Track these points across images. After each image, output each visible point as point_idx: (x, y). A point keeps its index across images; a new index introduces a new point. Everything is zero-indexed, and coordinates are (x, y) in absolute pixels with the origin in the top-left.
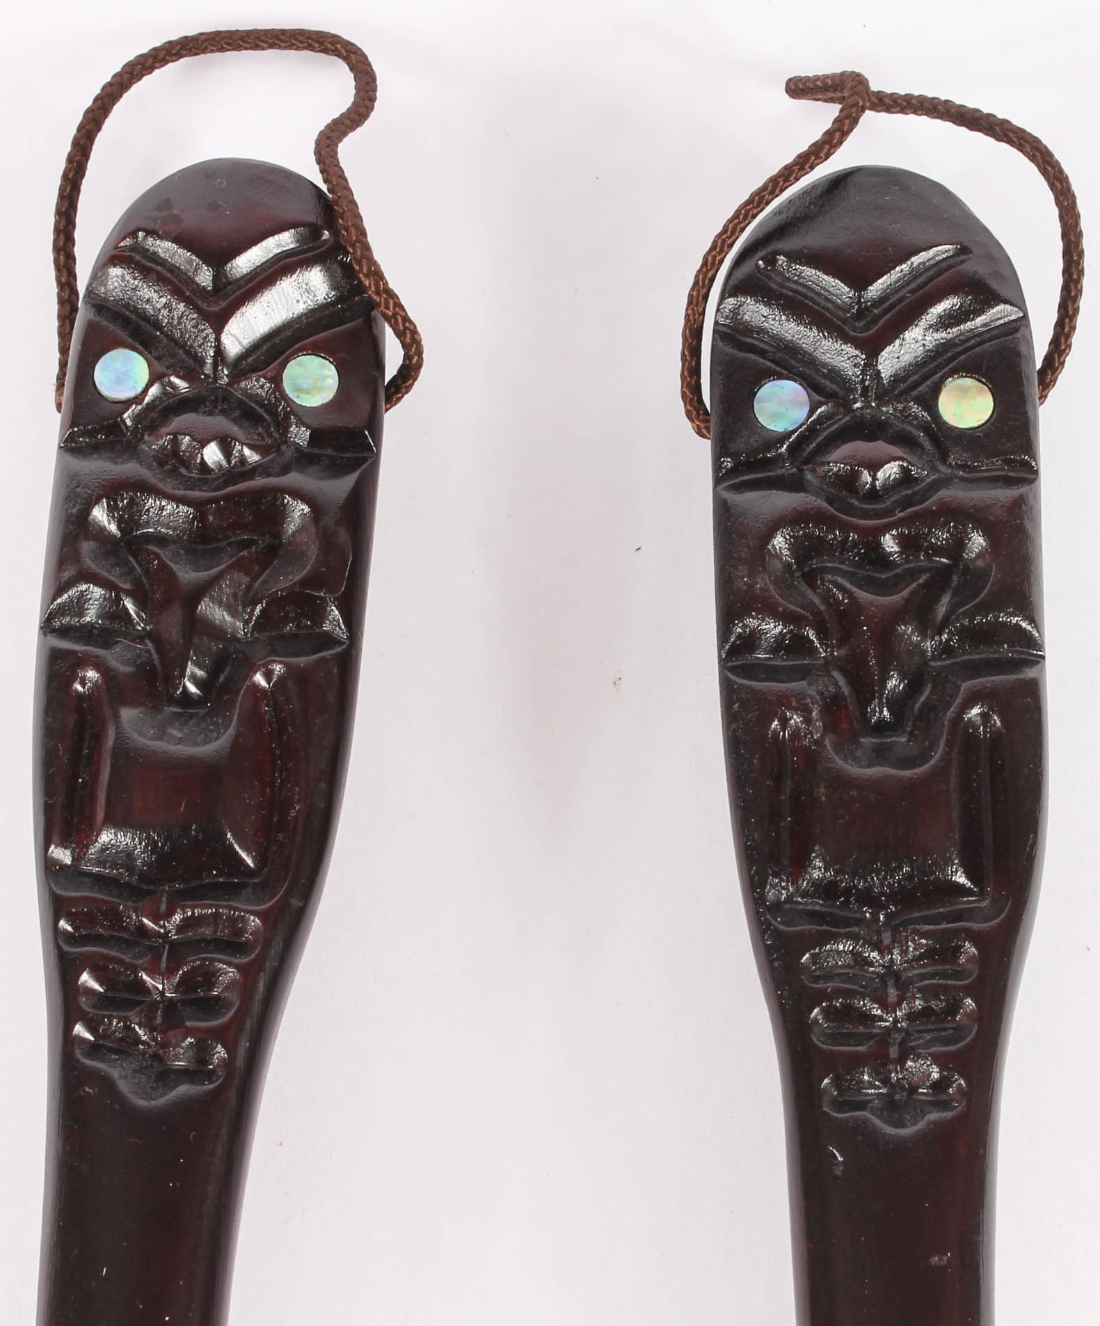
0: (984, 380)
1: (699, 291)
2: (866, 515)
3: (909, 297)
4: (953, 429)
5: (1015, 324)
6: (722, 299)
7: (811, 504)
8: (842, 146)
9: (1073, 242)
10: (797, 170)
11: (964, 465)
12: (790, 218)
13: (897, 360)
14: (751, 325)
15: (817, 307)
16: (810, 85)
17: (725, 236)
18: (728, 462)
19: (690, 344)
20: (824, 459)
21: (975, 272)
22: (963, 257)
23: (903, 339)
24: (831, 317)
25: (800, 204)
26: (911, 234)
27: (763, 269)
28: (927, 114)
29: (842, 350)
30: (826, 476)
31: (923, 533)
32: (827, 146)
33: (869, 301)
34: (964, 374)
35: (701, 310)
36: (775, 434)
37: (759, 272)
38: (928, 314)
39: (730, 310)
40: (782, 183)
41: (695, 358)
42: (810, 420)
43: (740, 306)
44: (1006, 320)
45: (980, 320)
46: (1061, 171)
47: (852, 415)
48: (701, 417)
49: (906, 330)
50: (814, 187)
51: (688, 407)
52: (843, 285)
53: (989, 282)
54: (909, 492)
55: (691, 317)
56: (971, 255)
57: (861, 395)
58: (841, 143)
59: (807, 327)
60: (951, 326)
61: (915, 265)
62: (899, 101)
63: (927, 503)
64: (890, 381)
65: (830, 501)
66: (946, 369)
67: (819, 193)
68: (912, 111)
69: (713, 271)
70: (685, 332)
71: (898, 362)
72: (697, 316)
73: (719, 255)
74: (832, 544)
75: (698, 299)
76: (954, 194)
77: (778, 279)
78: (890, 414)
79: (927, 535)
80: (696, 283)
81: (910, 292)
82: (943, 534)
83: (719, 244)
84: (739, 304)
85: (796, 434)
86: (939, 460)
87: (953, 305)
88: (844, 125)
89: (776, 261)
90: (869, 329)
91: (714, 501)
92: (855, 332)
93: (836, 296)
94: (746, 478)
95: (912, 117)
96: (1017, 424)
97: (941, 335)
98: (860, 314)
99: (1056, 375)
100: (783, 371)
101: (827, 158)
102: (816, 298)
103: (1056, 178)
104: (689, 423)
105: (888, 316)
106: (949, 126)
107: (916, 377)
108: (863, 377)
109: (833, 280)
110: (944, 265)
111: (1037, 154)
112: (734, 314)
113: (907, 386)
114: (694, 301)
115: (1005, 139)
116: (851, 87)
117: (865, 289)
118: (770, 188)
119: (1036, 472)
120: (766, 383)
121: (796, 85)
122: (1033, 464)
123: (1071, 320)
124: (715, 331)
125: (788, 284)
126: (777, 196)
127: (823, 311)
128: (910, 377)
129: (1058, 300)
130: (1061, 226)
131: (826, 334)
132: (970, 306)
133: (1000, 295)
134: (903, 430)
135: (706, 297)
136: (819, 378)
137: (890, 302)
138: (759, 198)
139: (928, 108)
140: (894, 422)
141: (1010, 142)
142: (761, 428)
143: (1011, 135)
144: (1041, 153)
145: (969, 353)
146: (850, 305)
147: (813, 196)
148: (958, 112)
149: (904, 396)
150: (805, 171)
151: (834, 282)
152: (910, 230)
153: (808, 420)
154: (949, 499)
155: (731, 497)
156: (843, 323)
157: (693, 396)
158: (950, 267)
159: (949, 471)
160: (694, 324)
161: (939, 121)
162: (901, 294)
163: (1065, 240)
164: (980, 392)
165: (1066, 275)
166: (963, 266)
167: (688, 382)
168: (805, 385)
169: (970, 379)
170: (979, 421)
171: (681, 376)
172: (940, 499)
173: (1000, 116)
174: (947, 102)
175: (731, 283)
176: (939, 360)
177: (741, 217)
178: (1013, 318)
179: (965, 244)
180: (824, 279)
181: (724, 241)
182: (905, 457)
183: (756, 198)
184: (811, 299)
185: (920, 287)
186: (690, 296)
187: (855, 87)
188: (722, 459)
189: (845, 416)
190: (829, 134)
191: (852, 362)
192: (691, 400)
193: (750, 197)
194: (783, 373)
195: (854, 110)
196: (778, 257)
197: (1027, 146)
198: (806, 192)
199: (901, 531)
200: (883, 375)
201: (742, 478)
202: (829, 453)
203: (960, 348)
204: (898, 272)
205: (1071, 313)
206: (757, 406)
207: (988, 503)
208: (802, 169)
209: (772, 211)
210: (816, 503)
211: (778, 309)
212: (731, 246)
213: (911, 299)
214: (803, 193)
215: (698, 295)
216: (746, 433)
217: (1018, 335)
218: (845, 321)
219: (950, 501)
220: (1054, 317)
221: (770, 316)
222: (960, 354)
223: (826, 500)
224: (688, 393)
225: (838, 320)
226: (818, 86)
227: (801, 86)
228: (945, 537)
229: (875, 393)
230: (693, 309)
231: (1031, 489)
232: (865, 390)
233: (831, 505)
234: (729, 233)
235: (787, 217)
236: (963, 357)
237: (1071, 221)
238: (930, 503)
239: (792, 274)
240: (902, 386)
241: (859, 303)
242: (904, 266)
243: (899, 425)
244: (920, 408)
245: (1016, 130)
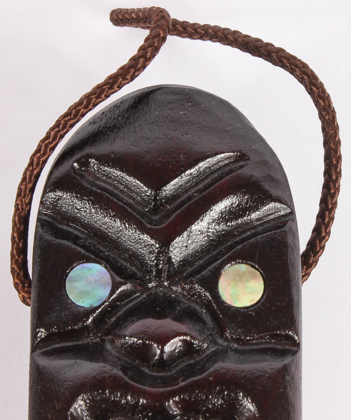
0: (257, 267)
1: (26, 185)
2: (154, 382)
3: (196, 196)
4: (229, 308)
5: (283, 219)
6: (45, 192)
7: (109, 373)
8: (145, 70)
9: (333, 150)
10: (107, 89)
11: (238, 338)
12: (102, 127)
13: (185, 248)
14: (67, 215)
15: (120, 203)
16: (127, 16)
17: (47, 142)
18: (42, 332)
19: (18, 229)
20: (121, 333)
21: (252, 176)
22: (242, 163)
23: (190, 232)
24: (132, 212)
25: (110, 115)
26: (199, 143)
27: (77, 169)
28: (220, 41)
29: (140, 239)
30: (122, 347)
31: (202, 399)
32: (133, 70)
33: (163, 199)
34: (240, 261)
35: (28, 200)
36: (82, 309)
37: (75, 172)
38: (211, 211)
39: (50, 202)
40: (94, 99)
41: (22, 240)
42: (112, 298)
43: (58, 199)
44: (277, 215)
45: (254, 216)
46: (324, 91)
47: (148, 293)
48: (26, 289)
49: (193, 224)
50: (122, 102)
51: (16, 281)
52: (142, 185)
53: (262, 183)
54: (192, 362)
55: (20, 207)
56: (248, 162)
57: (156, 276)
58: (144, 67)
59: (111, 219)
60: (230, 220)
61: (202, 169)
62: (199, 30)
63: (206, 373)
64: (179, 265)
65: (124, 370)
66: (226, 256)
67: (126, 108)
68: (209, 38)
69: (38, 169)
70: (15, 219)
71: (186, 250)
72: (24, 206)
73: (43, 157)
74: (125, 408)
75: (25, 192)
76: (237, 109)
77: (90, 178)
78: (179, 293)
79: (205, 401)
80: (24, 179)
81: (196, 192)
82: (218, 400)
83: (43, 148)
84: (57, 198)
85: (100, 310)
86: (217, 334)
87: (233, 203)
88: (147, 52)
89: (89, 163)
90: (162, 222)
91: (31, 365)
92: (151, 225)
93: (137, 194)
94: (57, 346)
95: (209, 42)
96: (283, 304)
97: (223, 227)
98: (155, 210)
99: (317, 257)
100: (91, 256)
101: (132, 79)
102: (120, 194)
103: (320, 97)
104: (16, 292)
105: (178, 212)
106: (236, 51)
107: (202, 262)
108: (157, 262)
109: (134, 181)
110: (227, 169)
111: (306, 77)
112: (53, 206)
113: (194, 269)
114: (22, 193)
115: (280, 64)
116: (156, 20)
117: (160, 189)
118: (85, 103)
119: (298, 345)
120: (77, 266)
121: (117, 15)
122: (296, 338)
123: (330, 213)
124: (39, 220)
125: (98, 182)
126: (90, 110)
127: (125, 206)
128: (196, 262)
129: (320, 196)
130: (323, 136)
131: (127, 225)
132: (247, 203)
133: (271, 195)
134: (189, 307)
135: (32, 190)
136: (122, 261)
137: (181, 199)
138: (75, 112)
139: (221, 37)
140: (182, 300)
141: (283, 66)
142: (71, 304)
143: (285, 61)
144: (309, 77)
145: (245, 244)
146: (148, 202)
147: (122, 110)
148: (243, 41)
149: (190, 279)
150: (114, 90)
151: (135, 182)
152: (200, 140)
153: (109, 298)
154: (225, 371)
155: (44, 362)
156: (142, 217)
157: (20, 271)
158: (232, 171)
159: (225, 344)
160: (21, 213)
161: (229, 47)
162: (190, 193)
163: (326, 147)
164: (254, 277)
165: (327, 176)
166: (240, 171)
167: (17, 260)
168: (109, 268)
169: (245, 265)
170: (252, 301)
171: (11, 254)
172: (217, 370)
173: (277, 45)
174: (236, 32)
175: (51, 180)
176: (221, 248)
177: (61, 126)
178: (282, 213)
179: (244, 151)
180: (127, 180)
181: (47, 146)
182: (188, 332)
183: (74, 111)
184: (115, 196)
185: (205, 188)
186: (20, 189)
187: (158, 21)
188: (38, 330)
189: (142, 294)
190: (134, 60)
191: (148, 249)
192: (18, 274)
193: (69, 109)
194: (92, 257)
195: (156, 40)
196: (90, 160)
197: (297, 70)
198: (116, 106)
199: (183, 397)
200: (173, 260)
201: (54, 346)
202: (125, 327)
203: (238, 239)
204: (188, 175)
205: (330, 207)
206: (68, 285)
207: (256, 375)
208: (111, 88)
209: (89, 121)
210: (112, 372)
211: (89, 204)
212: (53, 149)
213: (197, 198)
214: (114, 107)
215: (26, 188)
216: (58, 308)
217: (286, 228)
218: (143, 215)
219: (224, 373)
220: (316, 209)
221: (82, 209)
222: (237, 243)
223: (121, 369)
224: (16, 269)
225: (137, 214)
226: (133, 18)
227: (120, 17)
228: (219, 403)
229: (167, 274)
230: (22, 201)
231: (293, 360)
232: (159, 272)
233: (126, 374)
234: (51, 139)
235: (100, 127)
236: (239, 247)
237: (331, 132)
238: (208, 374)
239: (101, 174)
240: (190, 270)
241: (155, 200)
242: (192, 170)
243: (186, 303)
244: (203, 290)
245: (288, 57)
